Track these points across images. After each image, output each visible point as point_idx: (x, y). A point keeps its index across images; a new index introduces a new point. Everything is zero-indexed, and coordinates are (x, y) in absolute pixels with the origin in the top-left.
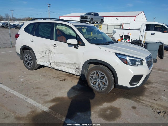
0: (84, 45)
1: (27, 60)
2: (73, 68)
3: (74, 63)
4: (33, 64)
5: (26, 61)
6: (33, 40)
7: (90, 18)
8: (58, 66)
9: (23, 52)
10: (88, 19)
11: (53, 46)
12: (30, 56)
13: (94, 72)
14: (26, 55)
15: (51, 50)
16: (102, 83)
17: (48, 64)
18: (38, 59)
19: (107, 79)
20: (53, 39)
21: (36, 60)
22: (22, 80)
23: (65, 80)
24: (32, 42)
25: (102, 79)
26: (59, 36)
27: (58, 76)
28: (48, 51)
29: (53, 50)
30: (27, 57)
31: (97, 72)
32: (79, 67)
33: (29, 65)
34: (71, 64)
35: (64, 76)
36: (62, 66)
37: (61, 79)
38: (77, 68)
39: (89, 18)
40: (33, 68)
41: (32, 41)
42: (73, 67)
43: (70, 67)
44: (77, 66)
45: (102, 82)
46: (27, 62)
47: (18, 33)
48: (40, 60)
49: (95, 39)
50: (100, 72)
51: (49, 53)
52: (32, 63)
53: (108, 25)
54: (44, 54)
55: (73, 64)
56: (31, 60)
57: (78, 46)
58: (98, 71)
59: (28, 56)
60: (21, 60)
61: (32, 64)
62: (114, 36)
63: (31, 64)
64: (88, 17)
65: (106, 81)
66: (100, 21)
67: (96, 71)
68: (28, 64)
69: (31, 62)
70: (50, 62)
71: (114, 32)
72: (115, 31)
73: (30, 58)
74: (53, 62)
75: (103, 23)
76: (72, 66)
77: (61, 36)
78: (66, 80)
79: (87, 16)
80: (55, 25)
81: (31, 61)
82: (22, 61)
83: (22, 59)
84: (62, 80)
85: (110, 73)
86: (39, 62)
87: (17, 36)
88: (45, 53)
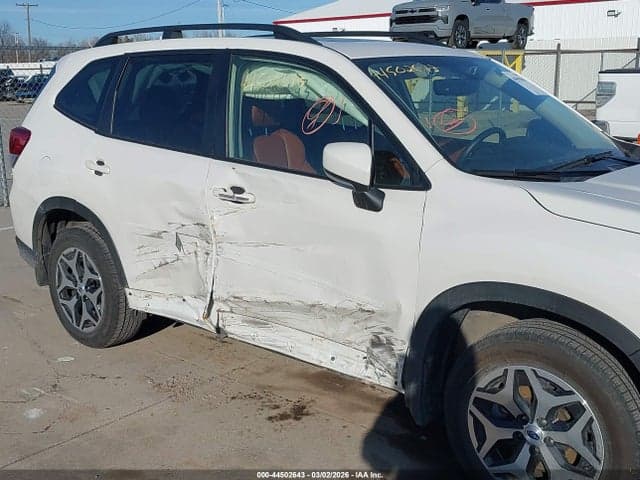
0: (421, 182)
1: (71, 285)
2: (351, 338)
3: (353, 306)
4: (106, 311)
5: (69, 292)
6: (100, 163)
7: (451, 20)
8: (257, 322)
9: (53, 237)
10: (439, 23)
11: (224, 197)
12: (88, 260)
13: (499, 372)
14: (65, 252)
15: (209, 223)
16: (563, 452)
17: (196, 309)
18: (138, 278)
19: (597, 427)
20: (222, 156)
21: (123, 282)
22: (34, 413)
23: (299, 412)
24: (98, 173)
25: (563, 427)
26: (259, 132)
27: (258, 387)
28: (196, 230)
29: (224, 220)
30: (72, 264)
31: (520, 374)
32: (388, 334)
33: (86, 316)
34: (340, 313)
35: (292, 383)
36: (277, 321)
37: (277, 407)
38: (376, 343)
39: (446, 20)
40: (105, 331)
41: (100, 168)
42: (348, 334)
43: (330, 332)
44: (376, 325)
45: (561, 449)
46: (74, 300)
47: (25, 125)
48: (149, 285)
49: (494, 139)
50: (542, 372)
51: (202, 243)
52: (99, 301)
53: (558, 52)
54: (169, 251)
55: (351, 314)
56: (93, 285)
57: (382, 196)
58: (528, 370)
59: (80, 263)
60: (41, 284)
61: (100, 308)
62: (602, 114)
63: (98, 308)
64: (440, 12)
65: (589, 438)
66: (511, 30)
67: (512, 369)
68: (79, 310)
69: (93, 297)
70: (205, 297)
71: (606, 93)
72: (613, 83)
73: (88, 275)
74: (224, 301)
75: (531, 43)
76: (345, 326)
77: (272, 129)
78: (304, 418)
79: (433, 10)
80: (234, 67)
81: (92, 291)
82: (47, 288)
83: (45, 276)
84: (284, 417)
85: (617, 381)
86: (142, 299)
87: (19, 140)
88: (179, 244)
